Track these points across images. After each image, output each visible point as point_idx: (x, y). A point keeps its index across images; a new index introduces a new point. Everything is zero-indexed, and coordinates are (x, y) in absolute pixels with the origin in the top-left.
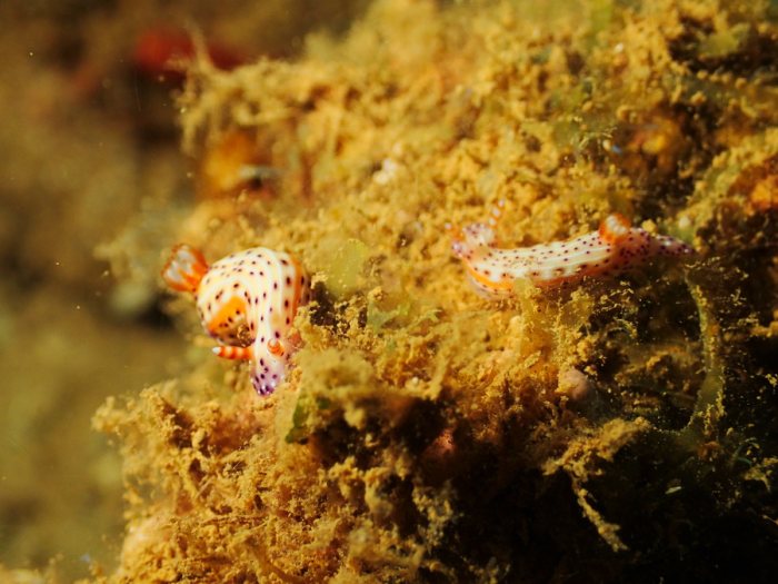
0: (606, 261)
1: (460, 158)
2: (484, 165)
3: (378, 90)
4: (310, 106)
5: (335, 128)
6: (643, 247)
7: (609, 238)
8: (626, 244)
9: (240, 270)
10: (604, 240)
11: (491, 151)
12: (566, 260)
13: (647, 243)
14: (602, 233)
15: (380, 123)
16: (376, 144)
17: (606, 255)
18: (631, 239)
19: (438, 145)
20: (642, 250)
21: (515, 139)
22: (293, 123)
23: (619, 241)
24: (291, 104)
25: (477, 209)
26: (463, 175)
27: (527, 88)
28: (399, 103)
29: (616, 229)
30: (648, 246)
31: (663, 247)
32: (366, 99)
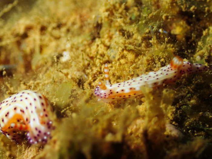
0: (175, 77)
1: (98, 46)
2: (108, 47)
3: (54, 25)
4: (25, 36)
5: (38, 43)
6: (189, 68)
7: (175, 67)
8: (182, 68)
9: (15, 101)
10: (173, 68)
11: (109, 41)
12: (157, 79)
13: (190, 67)
14: (172, 65)
15: (58, 38)
16: (57, 46)
17: (174, 74)
18: (184, 66)
19: (85, 43)
20: (189, 70)
21: (120, 35)
22: (19, 43)
23: (179, 68)
24: (17, 35)
25: (110, 65)
26: (100, 52)
27: (121, 13)
28: (64, 29)
29: (178, 62)
30: (191, 68)
31: (198, 68)
32: (50, 29)
